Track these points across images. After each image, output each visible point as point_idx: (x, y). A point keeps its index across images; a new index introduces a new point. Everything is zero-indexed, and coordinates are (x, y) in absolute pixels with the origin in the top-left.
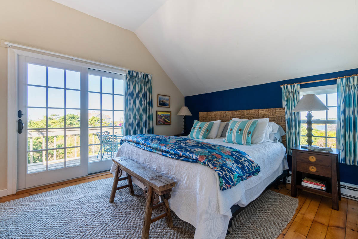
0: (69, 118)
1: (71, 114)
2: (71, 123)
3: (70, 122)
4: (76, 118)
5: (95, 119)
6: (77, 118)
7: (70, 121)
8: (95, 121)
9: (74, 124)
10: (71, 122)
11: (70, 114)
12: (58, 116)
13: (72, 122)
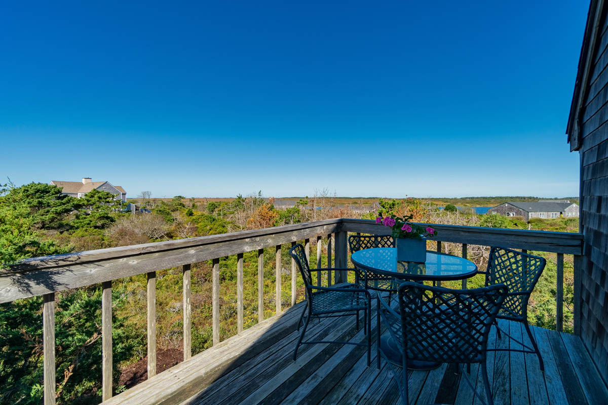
0: (36, 192)
1: (39, 184)
2: (40, 203)
3: (37, 200)
4: (52, 191)
5: (100, 195)
6: (56, 193)
7: (38, 198)
8: (100, 198)
9: (49, 206)
10: (40, 200)
11: (37, 183)
12: (6, 188)
13: (44, 201)
